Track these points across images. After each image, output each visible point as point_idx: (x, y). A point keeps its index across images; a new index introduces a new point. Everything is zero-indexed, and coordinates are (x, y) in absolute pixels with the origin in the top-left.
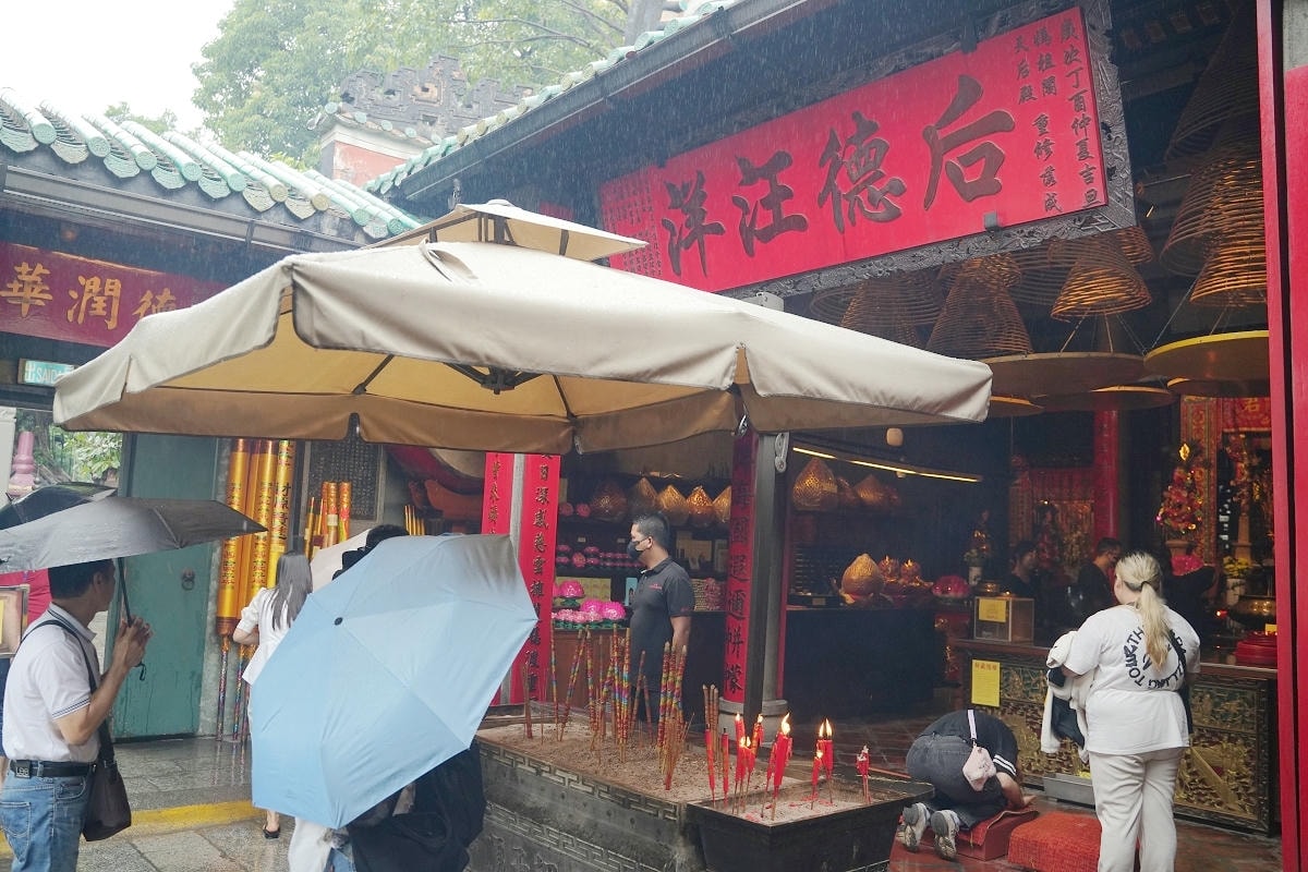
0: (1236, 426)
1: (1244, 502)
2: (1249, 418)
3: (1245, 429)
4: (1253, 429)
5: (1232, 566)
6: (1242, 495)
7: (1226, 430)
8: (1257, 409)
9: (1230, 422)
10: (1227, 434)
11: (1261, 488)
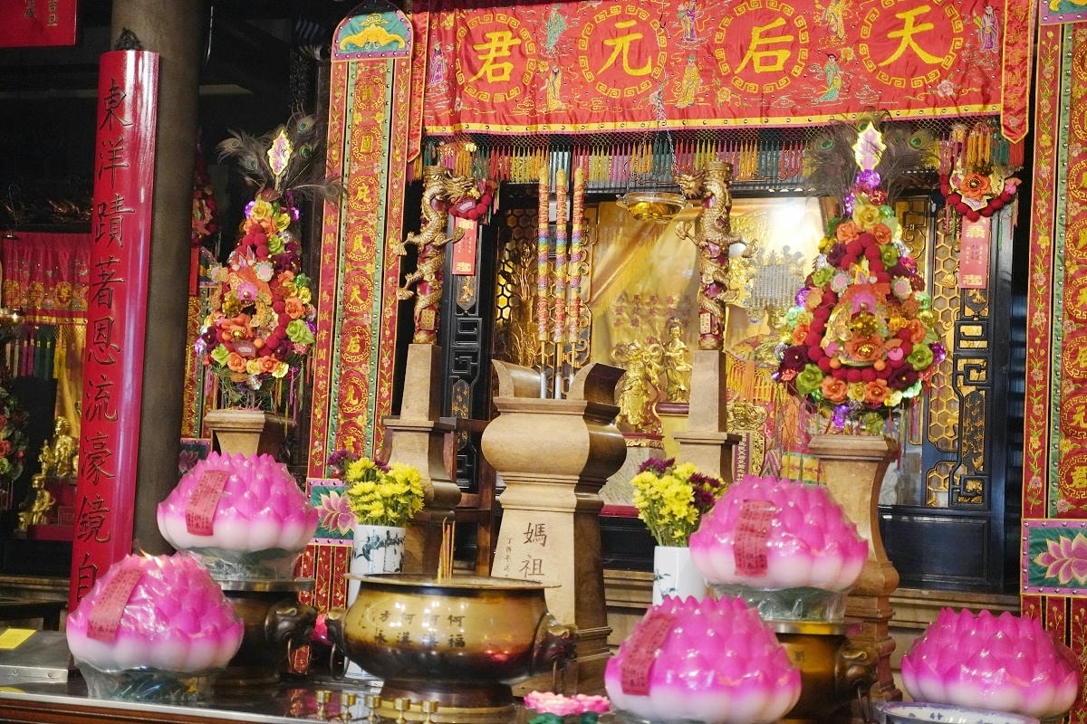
0: (455, 119)
1: (423, 301)
2: (485, 97)
3: (476, 127)
4: (495, 129)
5: (369, 485)
6: (421, 281)
7: (433, 130)
8: (506, 77)
9: (442, 106)
10: (437, 139)
11: (515, 295)
